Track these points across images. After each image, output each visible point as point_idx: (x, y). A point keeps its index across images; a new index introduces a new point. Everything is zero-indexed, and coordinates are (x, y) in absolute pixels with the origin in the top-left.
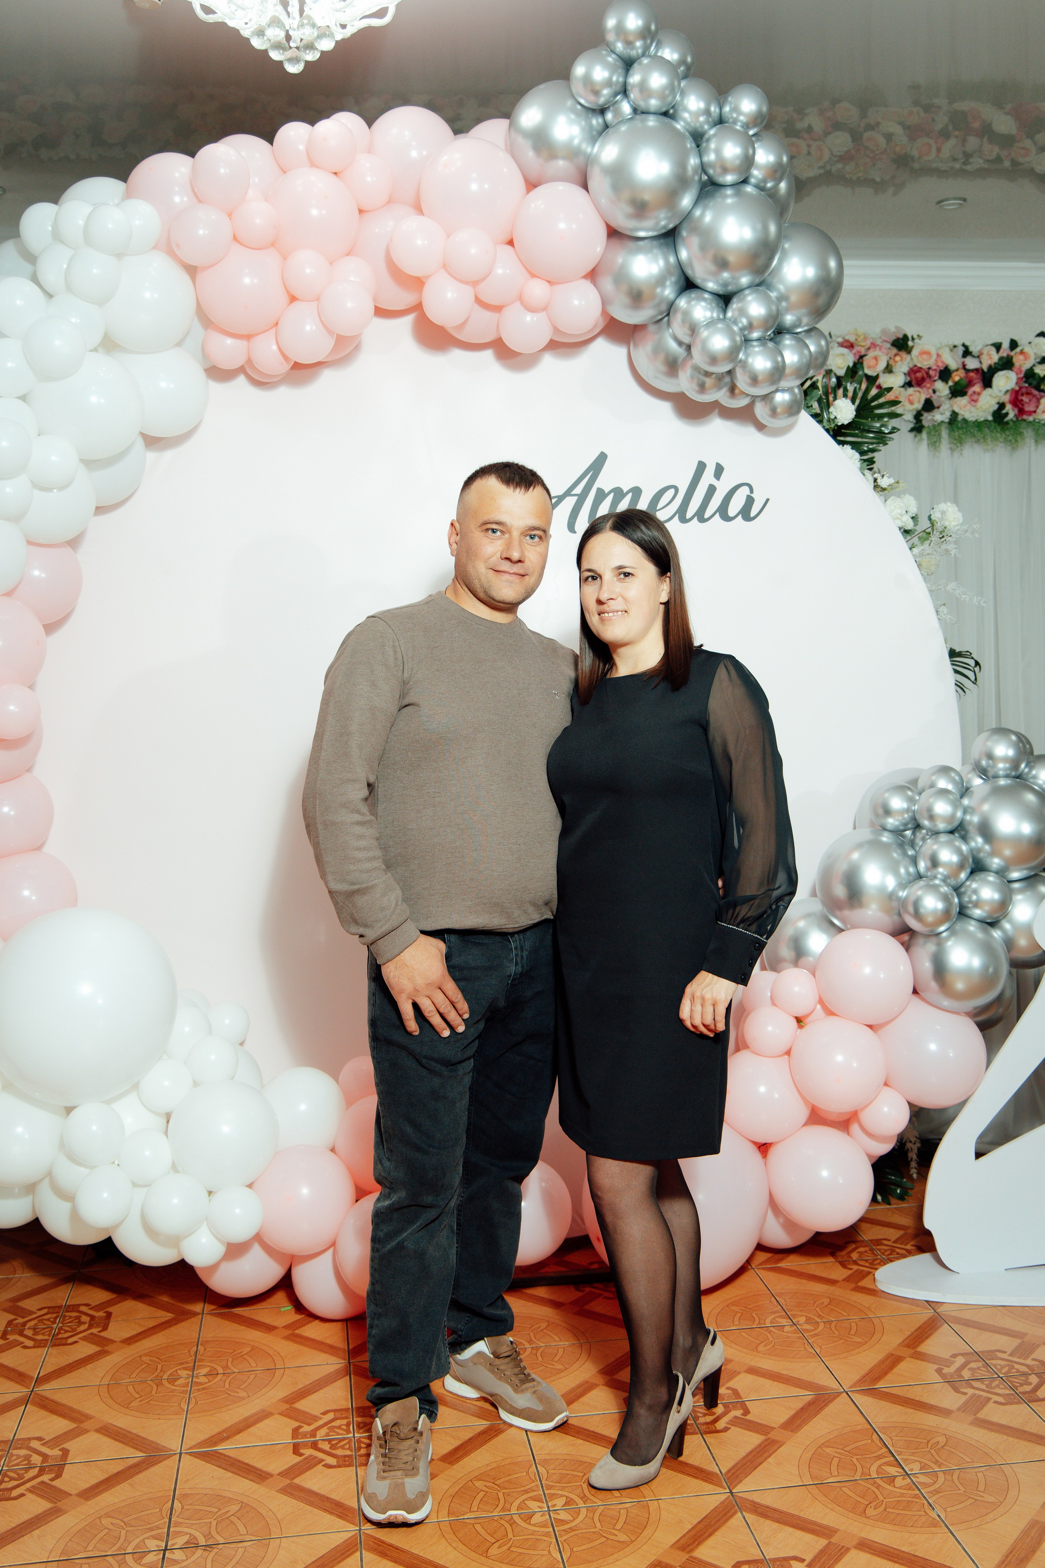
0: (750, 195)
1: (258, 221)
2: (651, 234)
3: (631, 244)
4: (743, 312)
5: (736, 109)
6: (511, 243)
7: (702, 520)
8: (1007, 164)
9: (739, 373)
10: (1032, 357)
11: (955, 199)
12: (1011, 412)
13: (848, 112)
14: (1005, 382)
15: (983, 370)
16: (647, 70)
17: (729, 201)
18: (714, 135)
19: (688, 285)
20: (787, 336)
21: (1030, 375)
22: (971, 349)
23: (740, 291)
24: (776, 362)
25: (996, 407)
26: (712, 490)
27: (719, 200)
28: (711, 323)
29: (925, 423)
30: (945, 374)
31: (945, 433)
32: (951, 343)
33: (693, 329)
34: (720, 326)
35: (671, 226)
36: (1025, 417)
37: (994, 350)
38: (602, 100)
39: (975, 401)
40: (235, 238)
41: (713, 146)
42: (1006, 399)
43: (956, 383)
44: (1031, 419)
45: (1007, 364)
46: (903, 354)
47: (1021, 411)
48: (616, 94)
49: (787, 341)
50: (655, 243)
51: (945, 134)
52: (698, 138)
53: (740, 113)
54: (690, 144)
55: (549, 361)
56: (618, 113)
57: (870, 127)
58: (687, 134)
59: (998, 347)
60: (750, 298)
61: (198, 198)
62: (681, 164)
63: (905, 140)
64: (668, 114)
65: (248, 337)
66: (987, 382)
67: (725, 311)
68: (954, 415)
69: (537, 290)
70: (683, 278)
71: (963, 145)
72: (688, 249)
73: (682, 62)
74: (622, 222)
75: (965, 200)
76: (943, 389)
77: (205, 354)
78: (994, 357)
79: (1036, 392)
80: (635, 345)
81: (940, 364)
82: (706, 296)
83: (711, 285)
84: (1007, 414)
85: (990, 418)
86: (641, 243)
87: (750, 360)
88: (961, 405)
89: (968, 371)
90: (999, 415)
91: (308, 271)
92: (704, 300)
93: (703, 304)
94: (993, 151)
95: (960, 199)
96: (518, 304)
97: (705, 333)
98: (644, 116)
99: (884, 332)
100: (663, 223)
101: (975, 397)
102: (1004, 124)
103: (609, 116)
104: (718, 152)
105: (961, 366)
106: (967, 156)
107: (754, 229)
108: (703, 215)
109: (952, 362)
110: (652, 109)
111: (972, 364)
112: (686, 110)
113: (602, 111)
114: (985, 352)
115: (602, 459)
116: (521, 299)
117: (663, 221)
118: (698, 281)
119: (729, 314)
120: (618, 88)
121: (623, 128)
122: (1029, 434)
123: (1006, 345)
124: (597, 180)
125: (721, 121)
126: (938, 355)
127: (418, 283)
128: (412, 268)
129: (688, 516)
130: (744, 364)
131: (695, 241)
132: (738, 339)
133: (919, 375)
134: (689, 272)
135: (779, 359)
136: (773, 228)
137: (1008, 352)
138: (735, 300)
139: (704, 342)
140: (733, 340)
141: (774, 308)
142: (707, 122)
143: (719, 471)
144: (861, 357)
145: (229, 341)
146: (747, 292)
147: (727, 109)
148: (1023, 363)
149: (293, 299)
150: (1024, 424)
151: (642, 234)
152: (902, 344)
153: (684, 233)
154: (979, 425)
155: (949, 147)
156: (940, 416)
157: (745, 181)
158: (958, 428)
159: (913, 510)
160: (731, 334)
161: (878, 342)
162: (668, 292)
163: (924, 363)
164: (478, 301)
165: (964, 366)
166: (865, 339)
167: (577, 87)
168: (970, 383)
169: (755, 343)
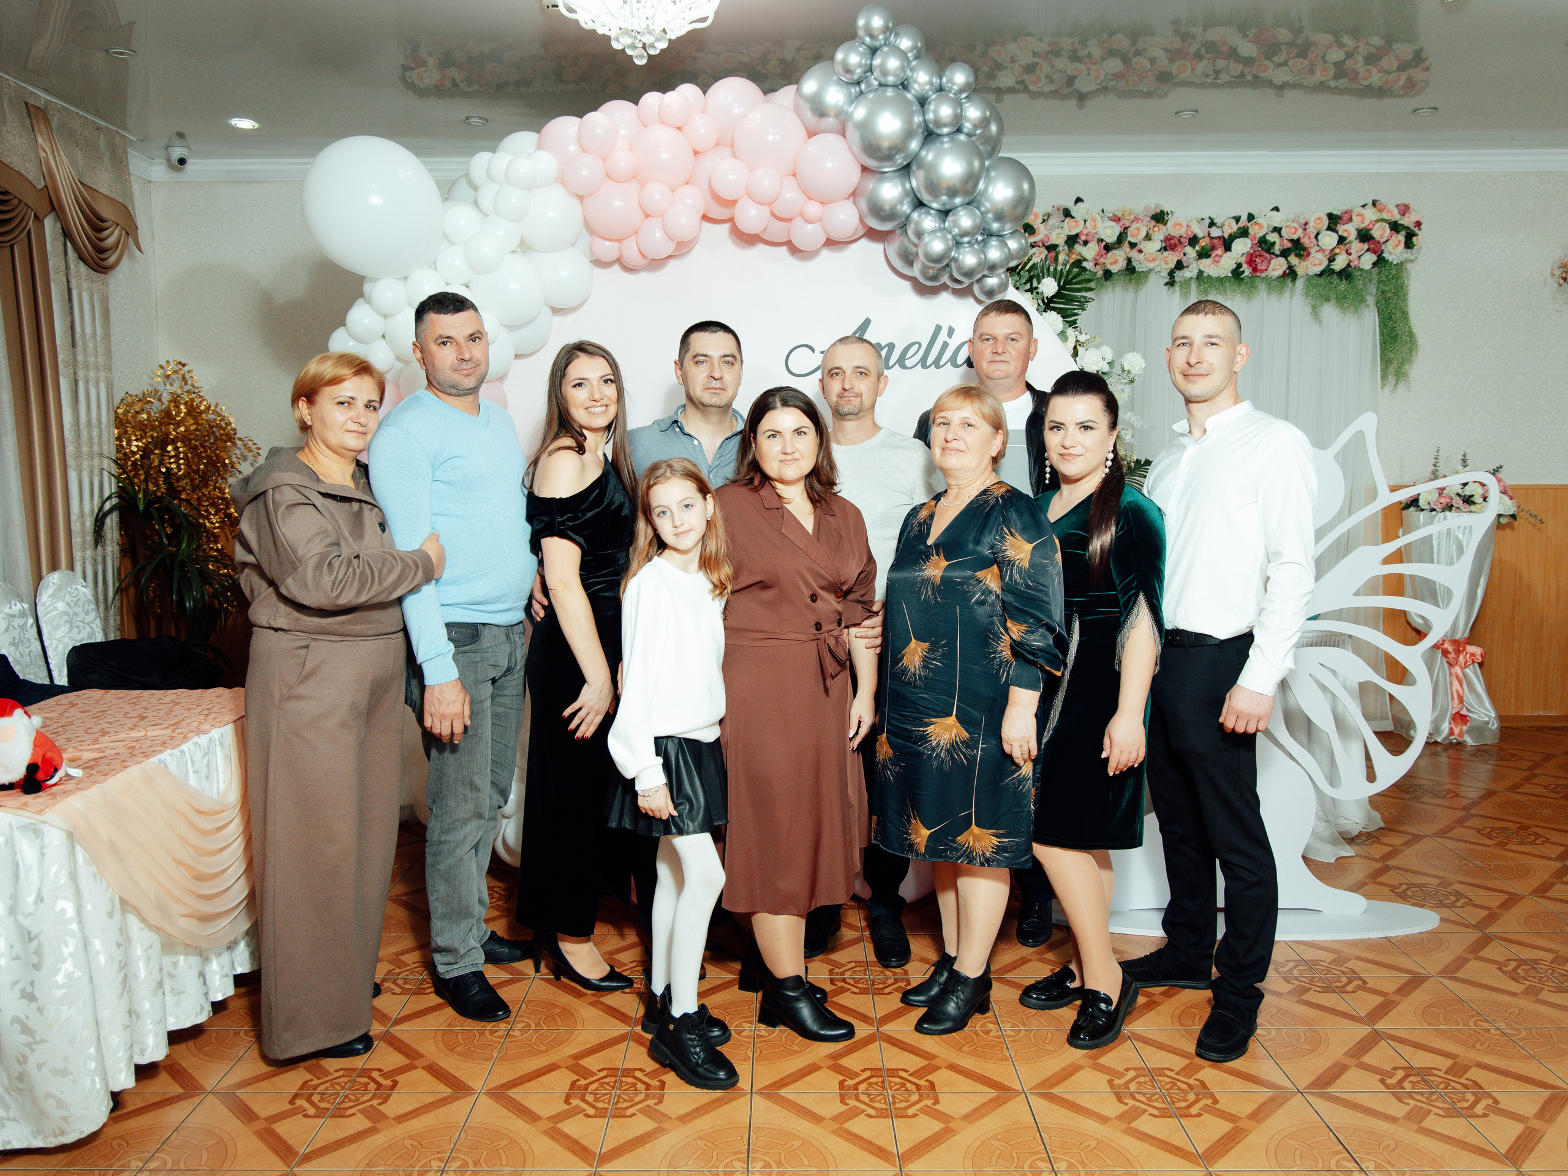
0: (962, 142)
1: (622, 164)
2: (892, 169)
3: (878, 176)
4: (956, 224)
5: (951, 81)
6: (795, 175)
7: (938, 366)
8: (1249, 78)
9: (953, 265)
10: (1266, 227)
11: (1189, 111)
12: (1247, 270)
13: (1121, 41)
14: (1241, 247)
15: (1224, 238)
16: (886, 56)
17: (946, 146)
18: (934, 100)
19: (919, 204)
20: (994, 238)
21: (1263, 243)
22: (1215, 221)
23: (956, 208)
24: (980, 258)
25: (1235, 266)
26: (945, 345)
27: (938, 145)
28: (934, 232)
29: (1177, 279)
30: (1193, 241)
31: (1194, 286)
32: (1200, 217)
33: (919, 234)
34: (938, 234)
35: (905, 163)
36: (1258, 274)
37: (1234, 222)
38: (856, 77)
39: (1218, 262)
40: (607, 175)
41: (932, 107)
42: (1243, 260)
43: (1203, 248)
44: (1264, 275)
45: (1244, 233)
46: (1160, 226)
47: (1255, 270)
48: (866, 72)
49: (994, 242)
50: (896, 174)
51: (1198, 57)
52: (923, 102)
53: (953, 83)
54: (916, 107)
55: (826, 254)
56: (869, 85)
57: (1138, 53)
58: (915, 100)
59: (1237, 219)
60: (961, 213)
61: (584, 149)
62: (909, 121)
63: (1166, 62)
64: (904, 85)
65: (620, 241)
66: (1228, 248)
67: (944, 222)
68: (1201, 272)
69: (813, 209)
70: (916, 200)
71: (1214, 65)
72: (917, 180)
73: (915, 47)
74: (871, 163)
75: (1197, 111)
76: (1191, 252)
77: (592, 252)
78: (1233, 228)
79: (1267, 255)
80: (888, 243)
81: (1189, 233)
82: (932, 212)
83: (935, 205)
84: (1243, 272)
85: (1230, 275)
86: (886, 175)
87: (961, 257)
88: (1206, 265)
89: (1212, 238)
90: (1237, 272)
91: (657, 197)
92: (929, 214)
93: (930, 218)
94: (1237, 68)
95: (1193, 111)
96: (800, 217)
97: (927, 239)
98: (884, 88)
99: (1146, 208)
100: (899, 161)
101: (1217, 259)
102: (1247, 49)
103: (863, 86)
104: (935, 112)
105: (1207, 235)
106: (1217, 73)
107: (965, 164)
108: (927, 154)
109: (1200, 231)
110: (890, 84)
111: (1215, 232)
112: (916, 82)
113: (858, 83)
114: (1226, 224)
115: (867, 322)
116: (801, 214)
117: (900, 160)
118: (925, 202)
119: (947, 225)
120: (867, 68)
121: (871, 96)
122: (1262, 287)
123: (1244, 218)
124: (851, 131)
125: (941, 89)
126: (1188, 226)
127: (732, 203)
128: (727, 195)
129: (928, 363)
130: (955, 260)
131: (921, 174)
132: (950, 243)
133: (1172, 242)
134: (919, 195)
135: (983, 256)
136: (976, 164)
137: (1246, 223)
138: (951, 214)
139: (927, 244)
140: (946, 244)
141: (978, 220)
142: (931, 90)
143: (951, 332)
144: (1126, 228)
145: (608, 243)
146: (960, 209)
147: (944, 80)
148: (1256, 232)
149: (648, 216)
150: (1258, 280)
151: (886, 170)
152: (1160, 218)
153: (914, 168)
154: (1220, 280)
155: (1201, 66)
156: (1189, 273)
157: (959, 130)
158: (1205, 283)
159: (1109, 358)
160: (945, 239)
161: (1140, 216)
162: (906, 208)
163: (1176, 233)
164: (772, 214)
165: (1209, 235)
166: (1130, 213)
167: (839, 68)
168: (1213, 248)
169: (966, 245)
